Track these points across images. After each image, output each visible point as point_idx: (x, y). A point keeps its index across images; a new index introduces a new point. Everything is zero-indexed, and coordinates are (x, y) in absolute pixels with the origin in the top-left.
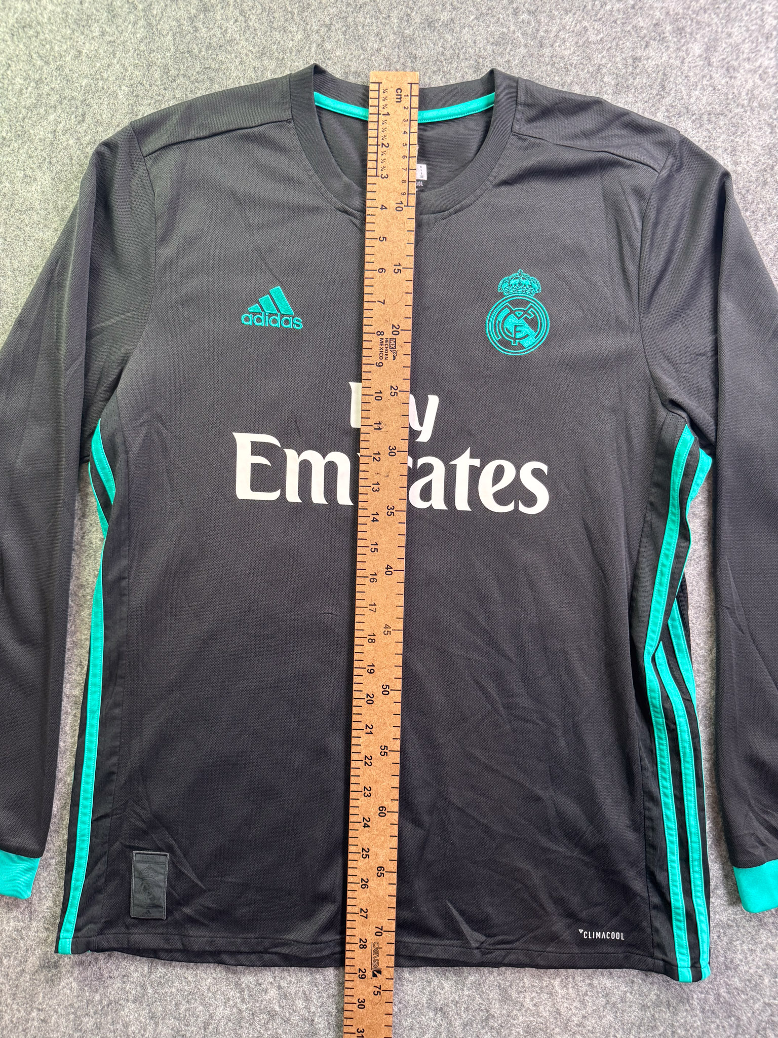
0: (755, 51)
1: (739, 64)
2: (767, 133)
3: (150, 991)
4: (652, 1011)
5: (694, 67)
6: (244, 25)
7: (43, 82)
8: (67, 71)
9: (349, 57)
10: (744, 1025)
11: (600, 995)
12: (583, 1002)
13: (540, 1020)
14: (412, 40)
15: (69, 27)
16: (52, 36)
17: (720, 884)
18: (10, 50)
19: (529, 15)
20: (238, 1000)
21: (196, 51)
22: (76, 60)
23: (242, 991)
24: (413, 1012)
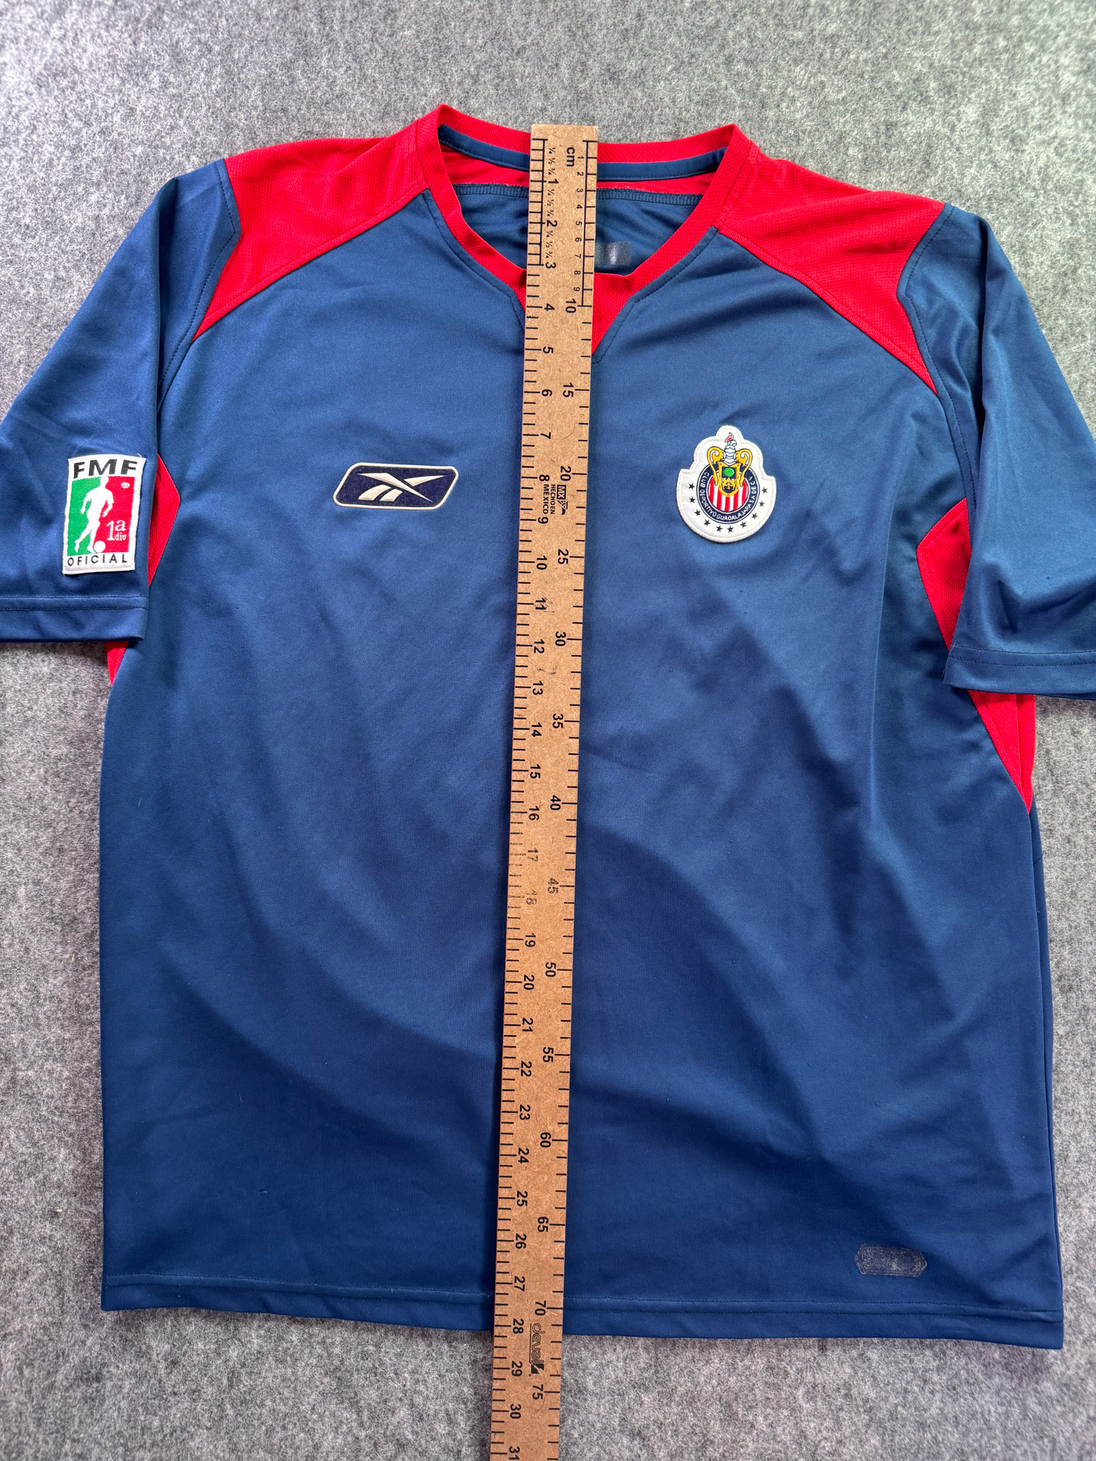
0: (1049, 116)
1: (1028, 133)
2: (1068, 224)
4: (933, 1431)
5: (967, 137)
6: (358, 75)
7: (81, 149)
8: (115, 135)
10: (1062, 1449)
11: (862, 1410)
12: (837, 1421)
14: (589, 98)
15: (118, 74)
16: (96, 88)
19: (747, 66)
20: (354, 1424)
22: (128, 121)
23: (359, 1413)
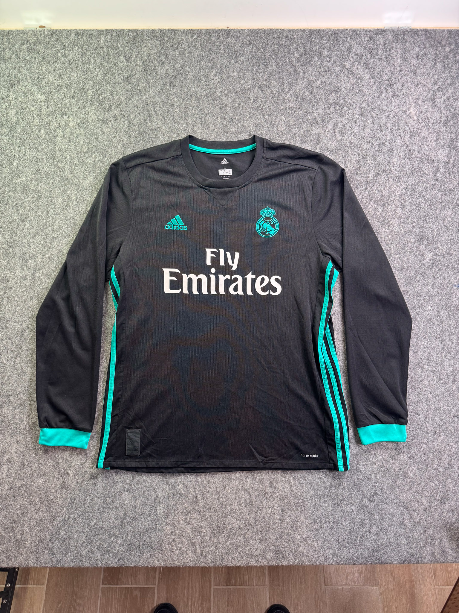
3: (133, 487)
9: (203, 132)
13: (285, 494)
17: (352, 438)
18: (78, 131)
21: (147, 131)
24: (236, 492)
